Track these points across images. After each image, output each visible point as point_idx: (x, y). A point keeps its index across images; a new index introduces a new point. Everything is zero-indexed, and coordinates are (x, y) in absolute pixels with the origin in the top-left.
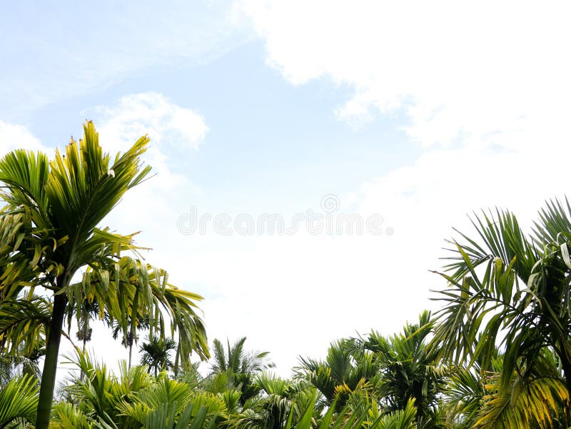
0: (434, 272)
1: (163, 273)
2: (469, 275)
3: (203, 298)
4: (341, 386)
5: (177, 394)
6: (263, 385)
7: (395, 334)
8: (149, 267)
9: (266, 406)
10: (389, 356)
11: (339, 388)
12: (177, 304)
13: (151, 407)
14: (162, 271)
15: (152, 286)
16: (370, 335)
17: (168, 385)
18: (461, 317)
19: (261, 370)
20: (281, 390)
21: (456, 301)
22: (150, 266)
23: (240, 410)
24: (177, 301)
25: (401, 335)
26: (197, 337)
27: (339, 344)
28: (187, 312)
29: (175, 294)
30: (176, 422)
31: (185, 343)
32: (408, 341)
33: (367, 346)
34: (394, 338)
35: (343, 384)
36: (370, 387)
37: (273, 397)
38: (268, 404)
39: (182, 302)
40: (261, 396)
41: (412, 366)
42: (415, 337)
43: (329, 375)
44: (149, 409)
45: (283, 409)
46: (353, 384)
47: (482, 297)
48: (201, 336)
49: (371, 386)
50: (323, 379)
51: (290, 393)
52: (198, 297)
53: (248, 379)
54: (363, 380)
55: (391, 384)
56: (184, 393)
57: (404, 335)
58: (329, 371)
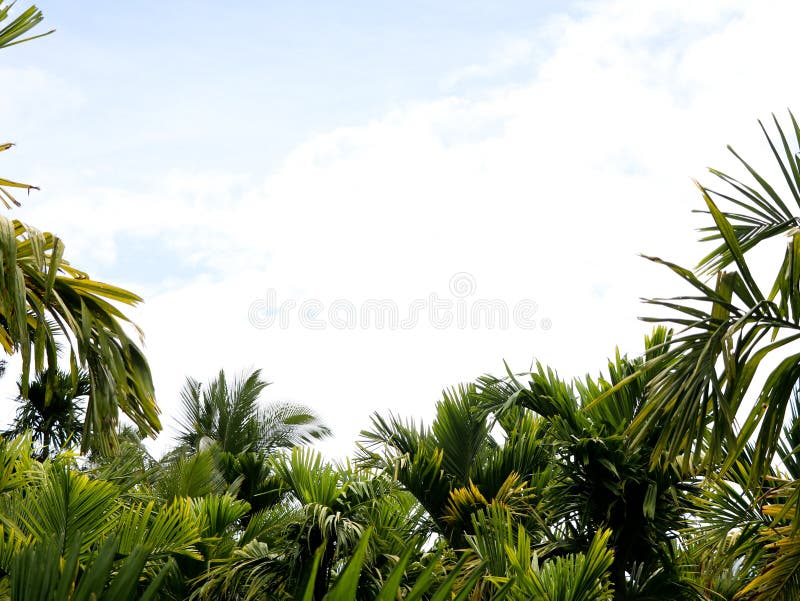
0: (654, 259)
1: (53, 242)
2: (733, 267)
3: (141, 300)
4: (463, 491)
5: (89, 505)
6: (291, 482)
7: (588, 377)
8: (19, 227)
9: (295, 532)
10: (574, 426)
11: (460, 495)
12: (84, 311)
13: (26, 532)
14: (49, 237)
15: (26, 270)
16: (533, 375)
17: (67, 485)
18: (710, 360)
19: (291, 445)
20: (329, 495)
21: (701, 325)
22: (21, 226)
23: (238, 537)
24: (83, 305)
25: (601, 379)
26: (130, 383)
27: (463, 395)
28: (106, 329)
29: (78, 290)
30: (83, 567)
31: (104, 395)
32: (617, 393)
33: (525, 400)
34: (586, 386)
35: (468, 486)
36: (529, 493)
37: (311, 510)
38: (297, 527)
39: (95, 307)
40: (287, 506)
41: (625, 448)
42: (634, 383)
43: (439, 464)
44: (21, 538)
45: (333, 536)
46: (491, 485)
47: (759, 316)
48: (139, 383)
49: (532, 492)
50: (426, 472)
51: (350, 504)
52: (129, 297)
53: (260, 465)
54: (513, 478)
55: (574, 490)
56: (103, 502)
57: (608, 379)
58: (439, 456)
